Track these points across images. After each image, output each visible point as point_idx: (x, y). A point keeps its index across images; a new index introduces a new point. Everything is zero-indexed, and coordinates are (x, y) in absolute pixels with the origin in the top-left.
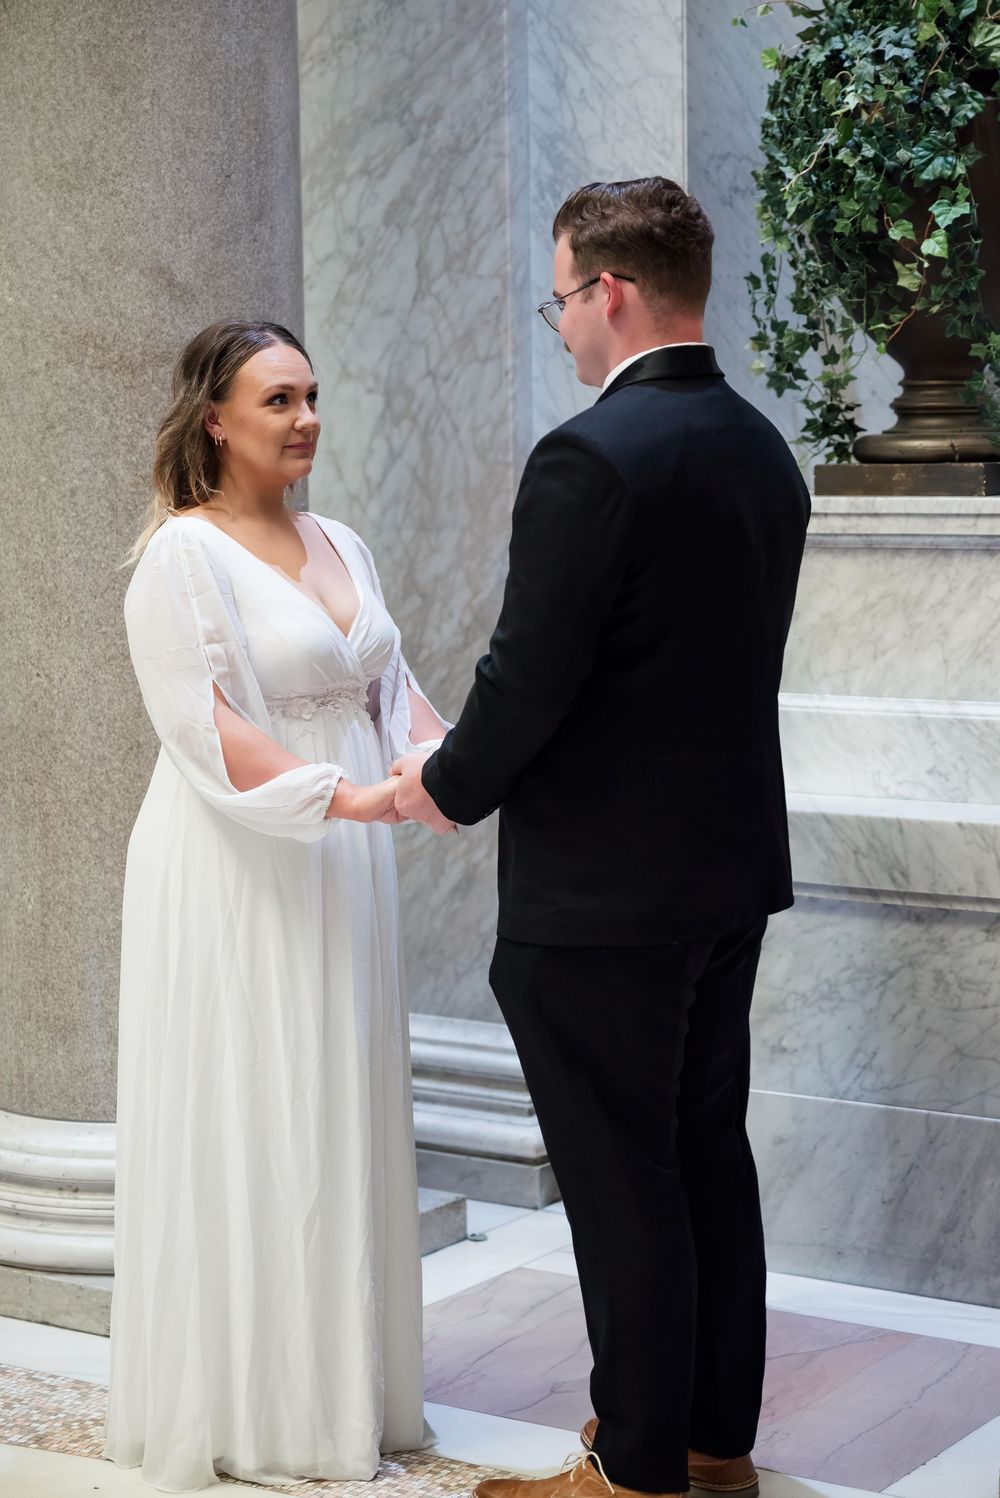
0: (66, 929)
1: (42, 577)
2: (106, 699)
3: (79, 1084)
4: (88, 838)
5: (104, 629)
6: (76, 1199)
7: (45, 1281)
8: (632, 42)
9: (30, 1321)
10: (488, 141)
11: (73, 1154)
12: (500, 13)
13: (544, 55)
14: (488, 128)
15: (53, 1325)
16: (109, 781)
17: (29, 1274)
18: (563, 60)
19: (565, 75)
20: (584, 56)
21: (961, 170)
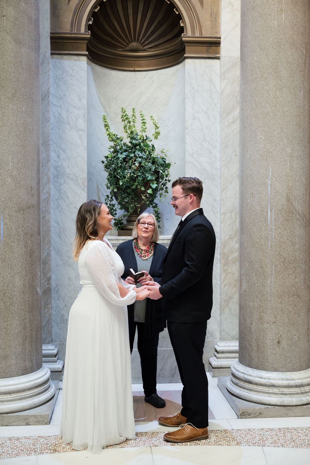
0: (6, 334)
1: (2, 256)
2: (17, 282)
3: (8, 369)
4: (12, 313)
5: (16, 266)
6: (11, 396)
7: (7, 416)
8: (75, 150)
9: (3, 426)
10: (45, 167)
11: (9, 385)
12: (49, 142)
13: (55, 151)
14: (46, 164)
15: (9, 426)
16: (17, 300)
17: (2, 415)
18: (59, 152)
19: (60, 155)
20: (64, 151)
21: (154, 178)
